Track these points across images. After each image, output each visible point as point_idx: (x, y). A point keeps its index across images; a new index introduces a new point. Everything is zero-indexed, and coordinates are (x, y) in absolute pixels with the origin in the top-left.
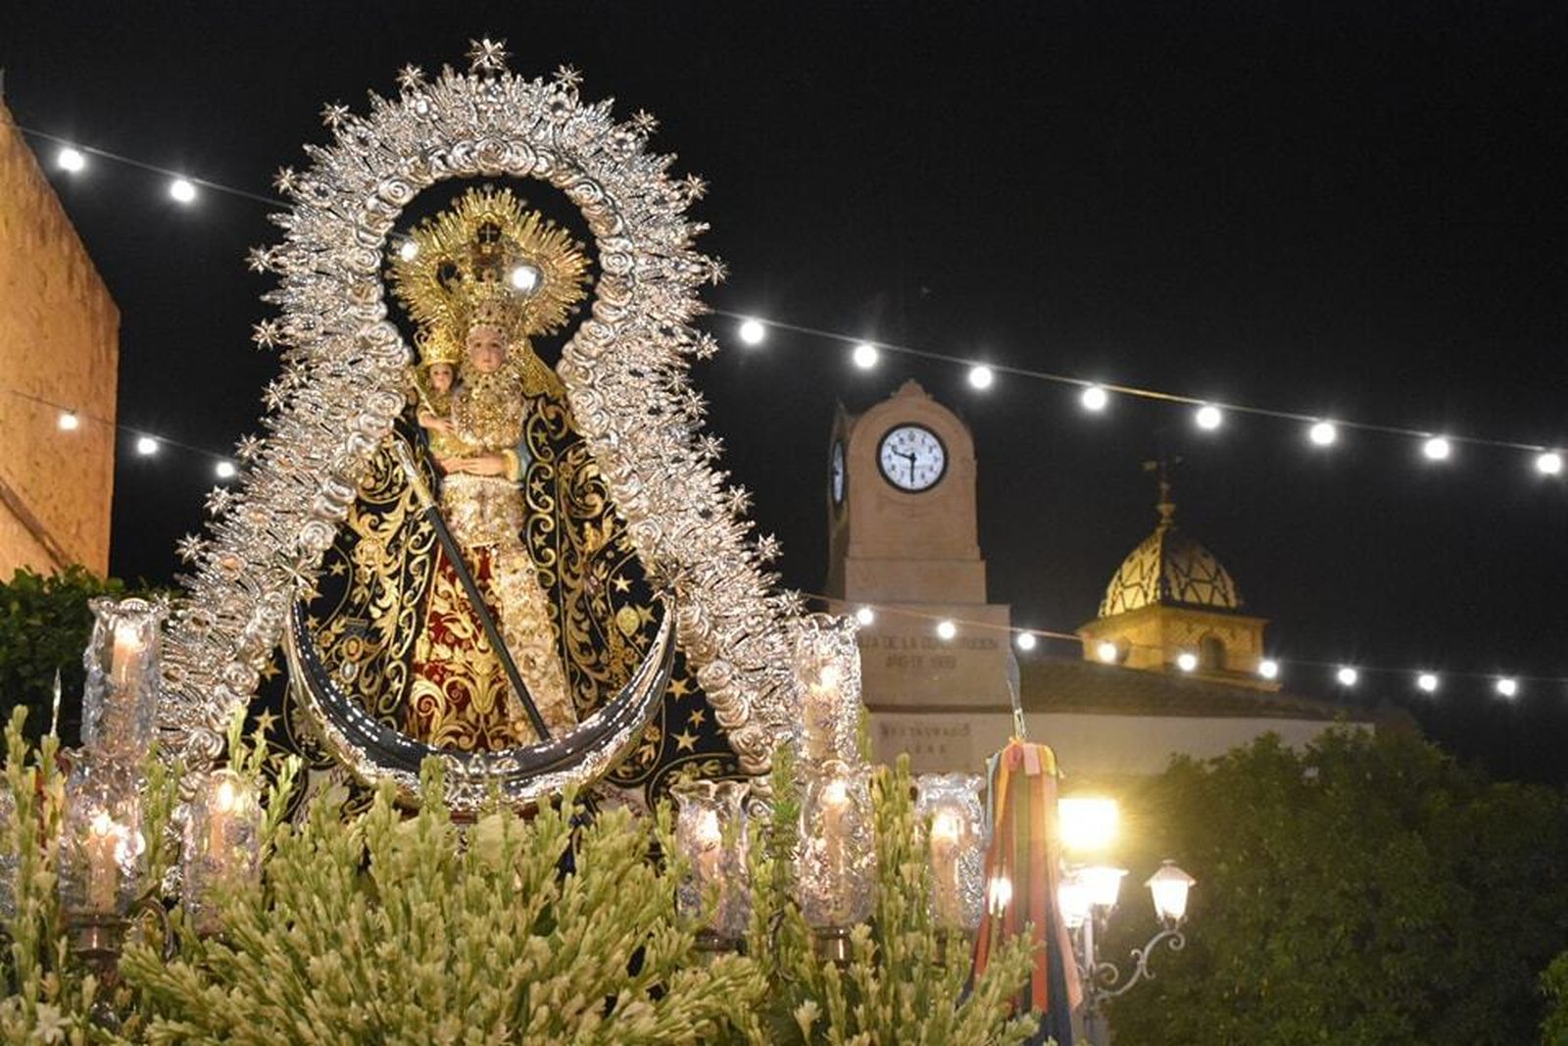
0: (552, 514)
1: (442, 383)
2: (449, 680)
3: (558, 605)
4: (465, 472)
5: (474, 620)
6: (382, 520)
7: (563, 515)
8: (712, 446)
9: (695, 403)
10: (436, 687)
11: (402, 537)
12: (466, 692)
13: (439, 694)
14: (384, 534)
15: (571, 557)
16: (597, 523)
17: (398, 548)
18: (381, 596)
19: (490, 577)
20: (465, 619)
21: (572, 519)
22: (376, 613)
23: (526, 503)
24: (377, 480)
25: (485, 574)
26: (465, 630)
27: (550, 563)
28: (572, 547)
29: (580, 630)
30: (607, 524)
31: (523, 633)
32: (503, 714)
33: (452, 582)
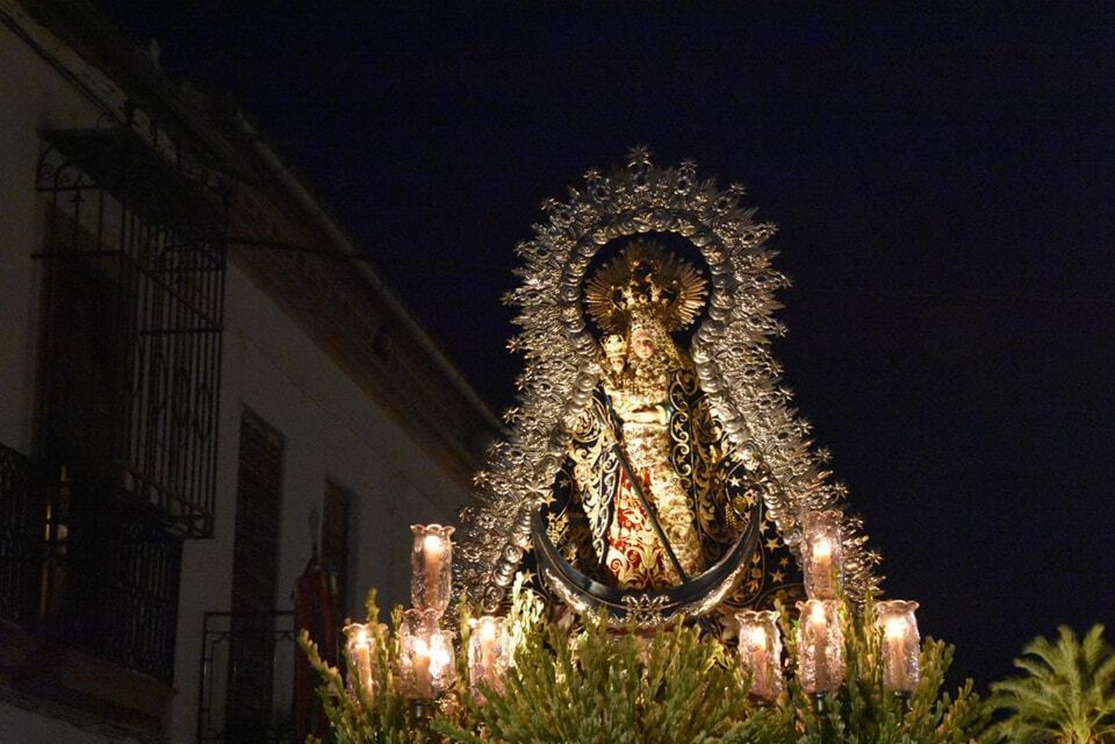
0: (688, 443)
1: (618, 368)
2: (628, 549)
3: (693, 498)
4: (635, 421)
5: (642, 512)
6: (589, 452)
7: (696, 442)
8: (787, 392)
9: (775, 366)
10: (621, 554)
11: (600, 462)
12: (638, 556)
13: (623, 558)
14: (589, 461)
15: (701, 468)
16: (718, 445)
17: (598, 468)
18: (589, 499)
19: (651, 485)
20: (637, 512)
21: (701, 443)
22: (587, 509)
23: (671, 437)
24: (585, 428)
25: (647, 484)
26: (637, 518)
27: (688, 474)
28: (702, 461)
29: (708, 512)
30: (724, 445)
31: (672, 518)
32: (662, 568)
33: (629, 489)
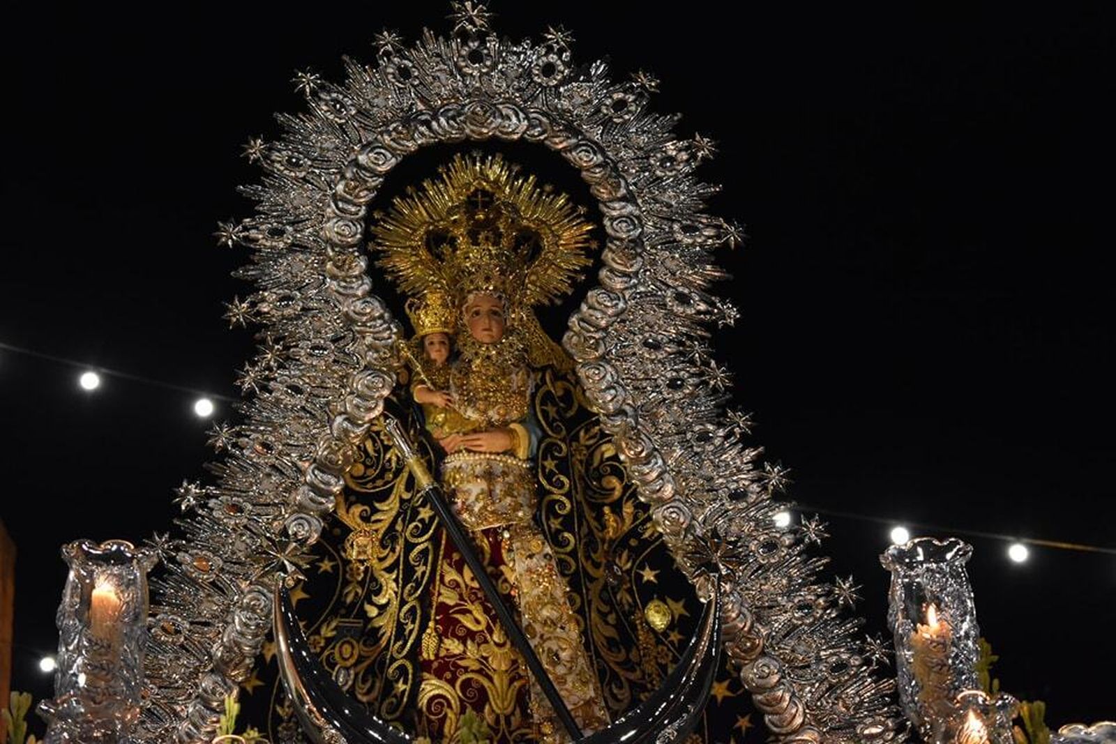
0: (568, 495)
1: (438, 354)
3: (581, 594)
4: (469, 451)
5: (486, 611)
6: (375, 511)
7: (580, 497)
8: (741, 421)
9: (719, 377)
10: (448, 687)
11: (399, 527)
12: (482, 690)
14: (375, 527)
15: (591, 543)
16: (617, 507)
17: (394, 539)
18: (378, 592)
19: (504, 563)
20: (477, 610)
21: (589, 504)
22: (373, 612)
23: (539, 482)
24: (367, 467)
25: (497, 560)
26: (478, 622)
27: (569, 549)
28: (590, 533)
29: (607, 623)
30: (628, 509)
31: (545, 623)
32: (526, 716)
33: (460, 572)
